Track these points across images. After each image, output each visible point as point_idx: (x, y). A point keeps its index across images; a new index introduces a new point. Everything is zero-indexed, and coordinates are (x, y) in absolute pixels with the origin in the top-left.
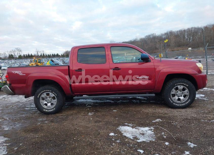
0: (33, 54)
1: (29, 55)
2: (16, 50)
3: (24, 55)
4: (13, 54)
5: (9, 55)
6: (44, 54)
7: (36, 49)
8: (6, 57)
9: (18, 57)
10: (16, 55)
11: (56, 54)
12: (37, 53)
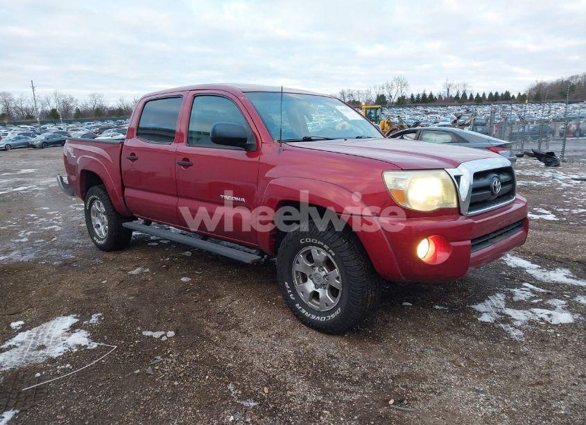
0: (435, 95)
1: (424, 95)
2: (395, 84)
3: (412, 96)
4: (386, 94)
5: (378, 96)
6: (464, 95)
7: (447, 80)
8: (371, 100)
9: (395, 100)
10: (393, 95)
11: (501, 92)
12: (446, 90)
